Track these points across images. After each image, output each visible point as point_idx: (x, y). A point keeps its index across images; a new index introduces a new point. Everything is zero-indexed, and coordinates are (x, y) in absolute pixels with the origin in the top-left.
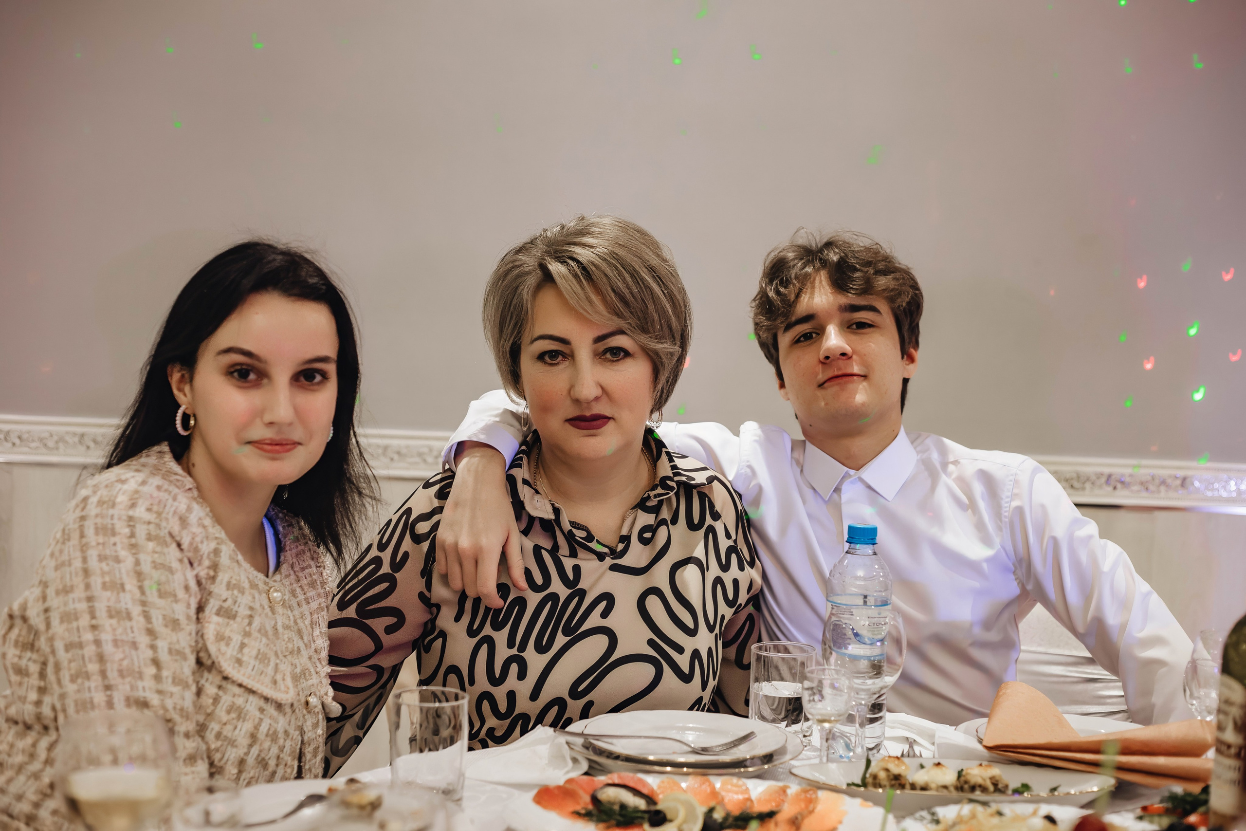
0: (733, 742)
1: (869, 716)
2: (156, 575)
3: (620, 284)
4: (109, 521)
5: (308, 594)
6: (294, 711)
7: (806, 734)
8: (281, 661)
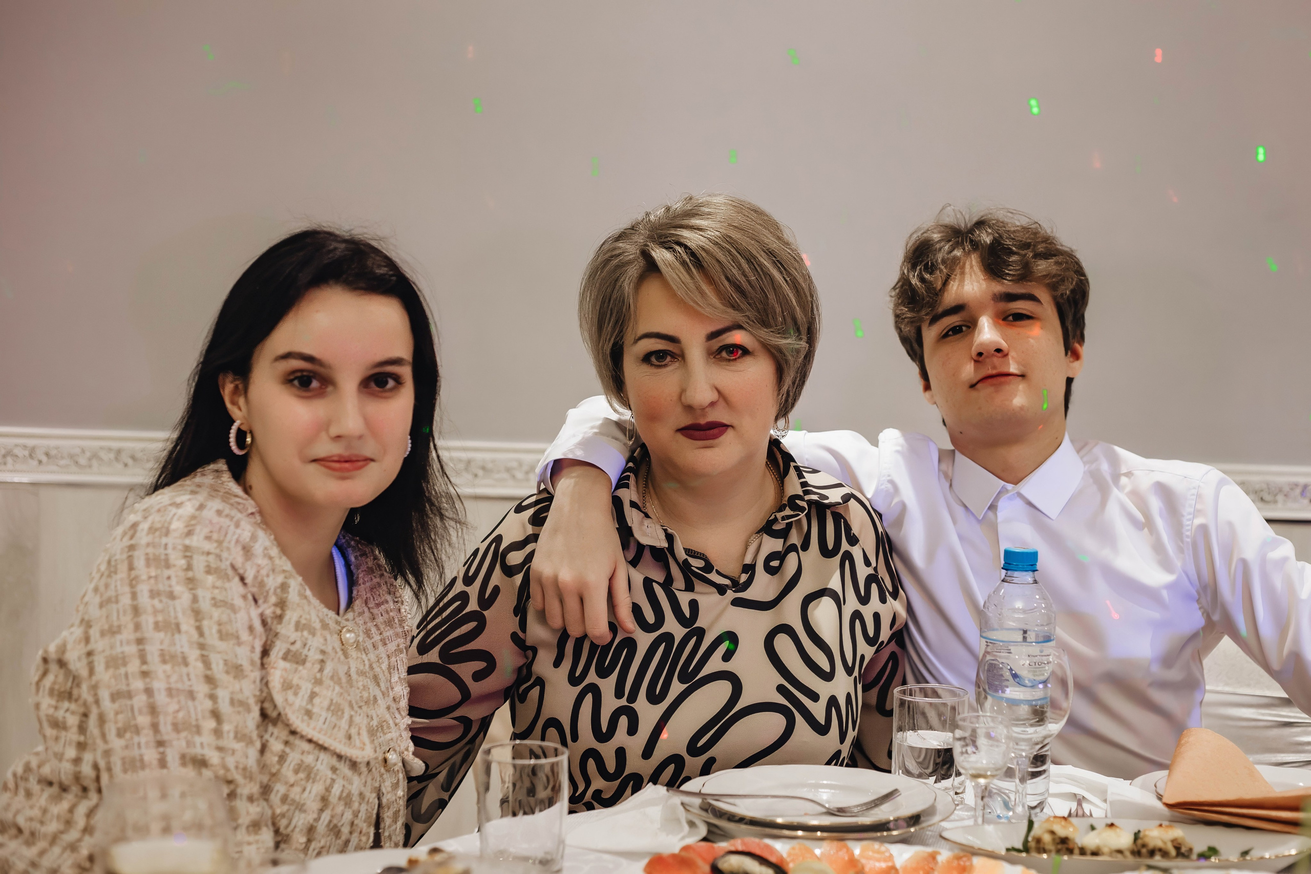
0: (874, 801)
1: (1030, 770)
2: (216, 613)
3: (735, 271)
4: (162, 551)
5: (386, 634)
6: (370, 771)
7: (958, 791)
8: (356, 712)
